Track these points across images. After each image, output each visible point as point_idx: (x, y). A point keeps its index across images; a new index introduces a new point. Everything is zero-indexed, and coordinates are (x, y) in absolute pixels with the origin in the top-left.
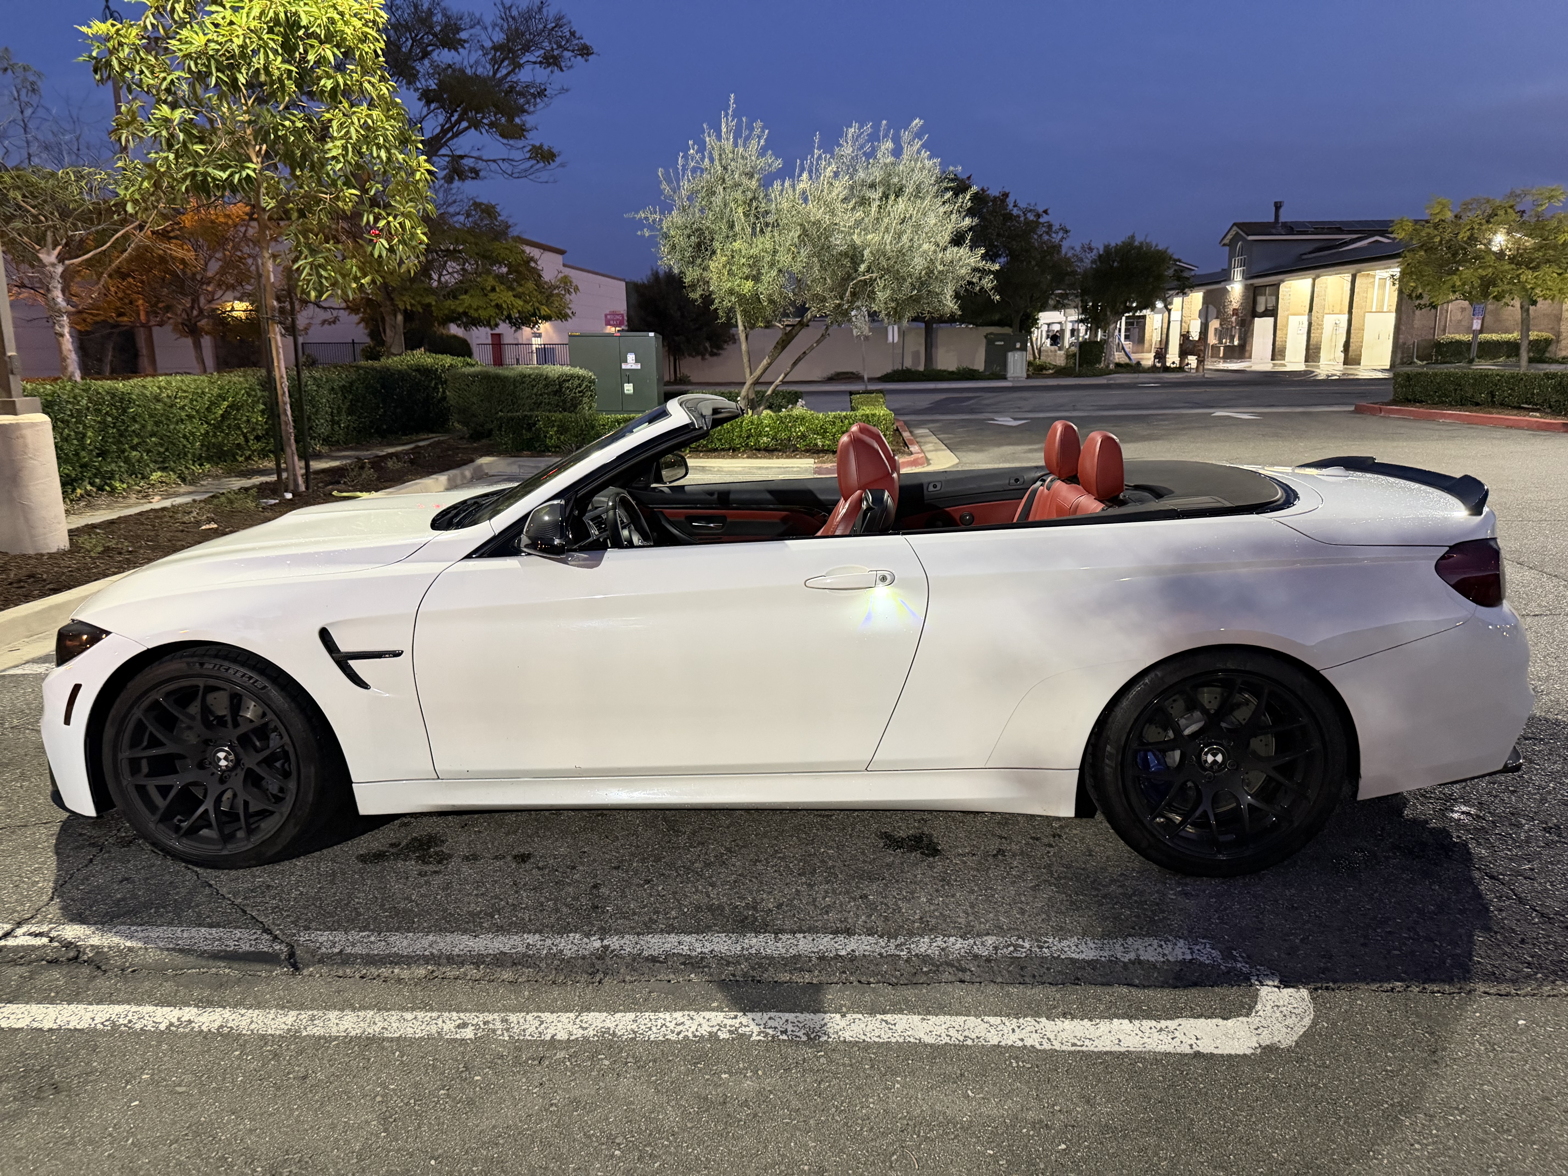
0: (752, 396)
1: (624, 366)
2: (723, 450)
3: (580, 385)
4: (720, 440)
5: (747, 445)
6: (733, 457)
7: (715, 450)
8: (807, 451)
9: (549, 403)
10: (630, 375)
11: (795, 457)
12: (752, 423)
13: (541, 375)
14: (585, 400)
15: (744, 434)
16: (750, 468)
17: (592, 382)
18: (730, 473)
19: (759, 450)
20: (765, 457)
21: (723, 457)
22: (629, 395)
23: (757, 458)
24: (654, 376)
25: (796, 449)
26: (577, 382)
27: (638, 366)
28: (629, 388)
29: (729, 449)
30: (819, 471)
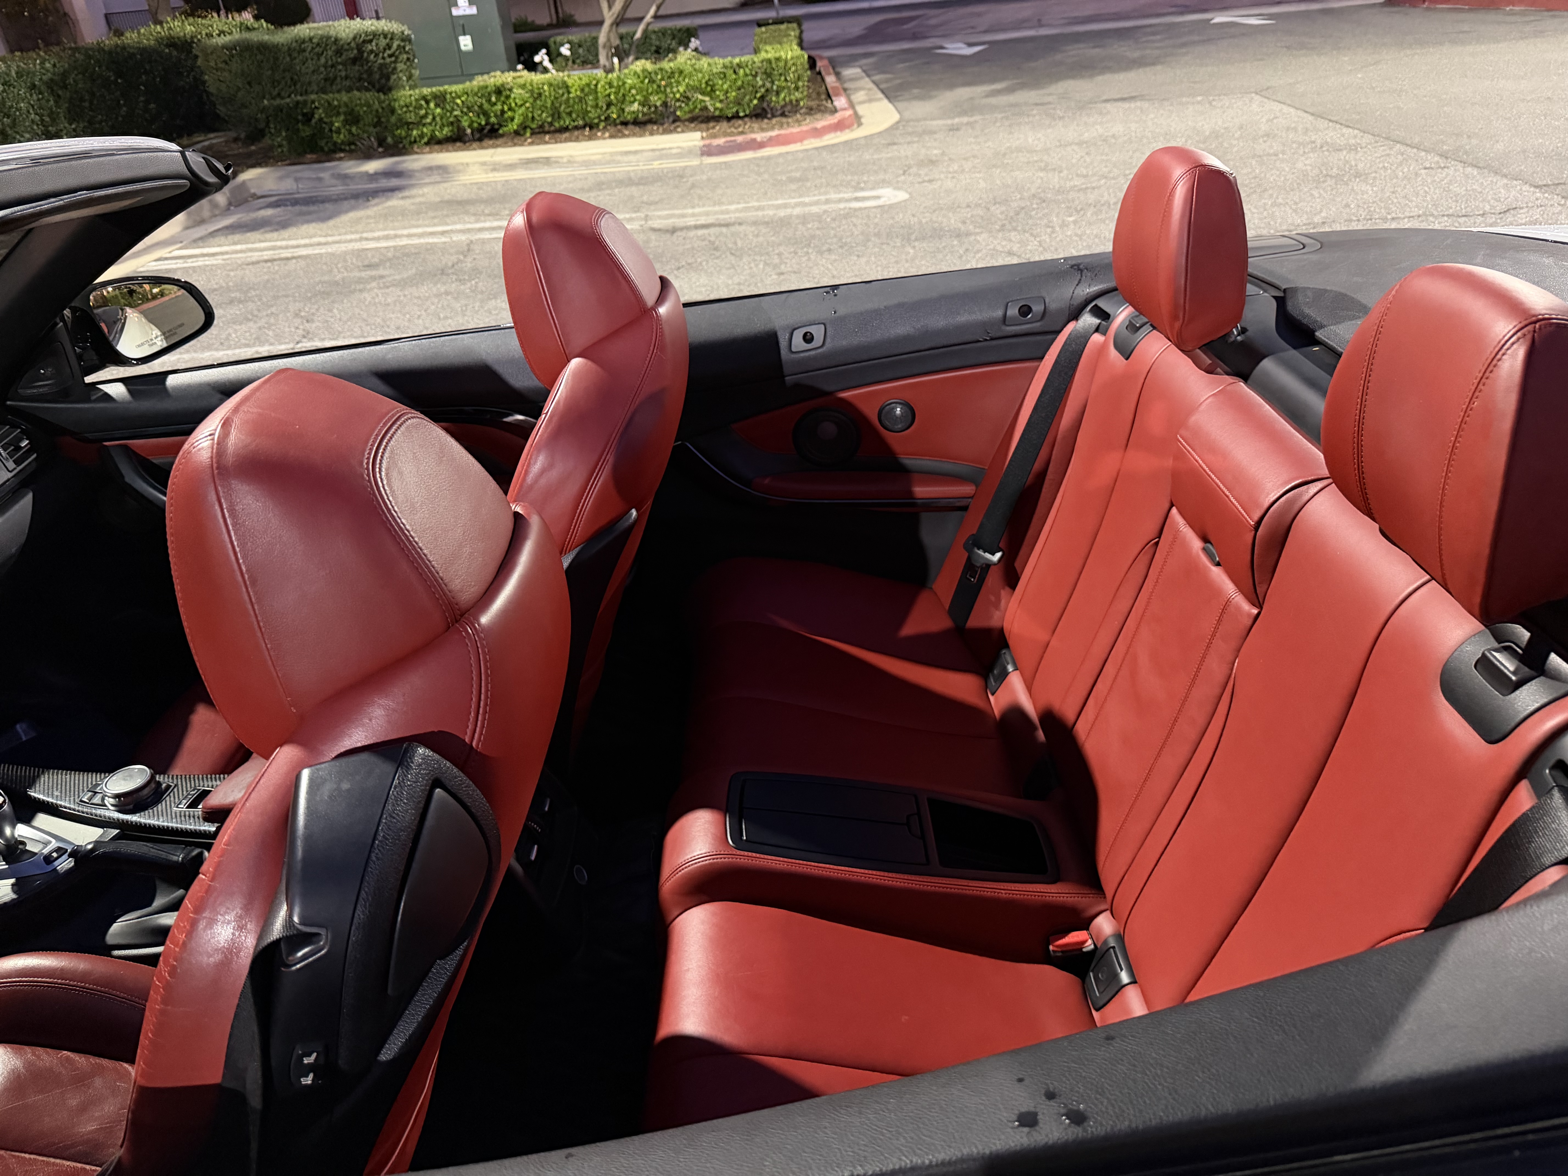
0: (616, 42)
1: (455, 12)
2: (576, 128)
3: (389, 46)
4: (570, 114)
5: (607, 118)
6: (590, 138)
7: (565, 129)
8: (692, 120)
9: (347, 77)
10: (464, 25)
11: (674, 131)
12: (610, 85)
13: (328, 38)
14: (401, 66)
15: (602, 103)
16: (612, 154)
17: (406, 39)
18: (587, 164)
19: (625, 124)
20: (634, 135)
21: (577, 140)
22: (467, 53)
23: (624, 136)
24: (496, 22)
25: (677, 119)
26: (383, 42)
27: (473, 11)
28: (466, 43)
29: (584, 127)
30: (708, 151)
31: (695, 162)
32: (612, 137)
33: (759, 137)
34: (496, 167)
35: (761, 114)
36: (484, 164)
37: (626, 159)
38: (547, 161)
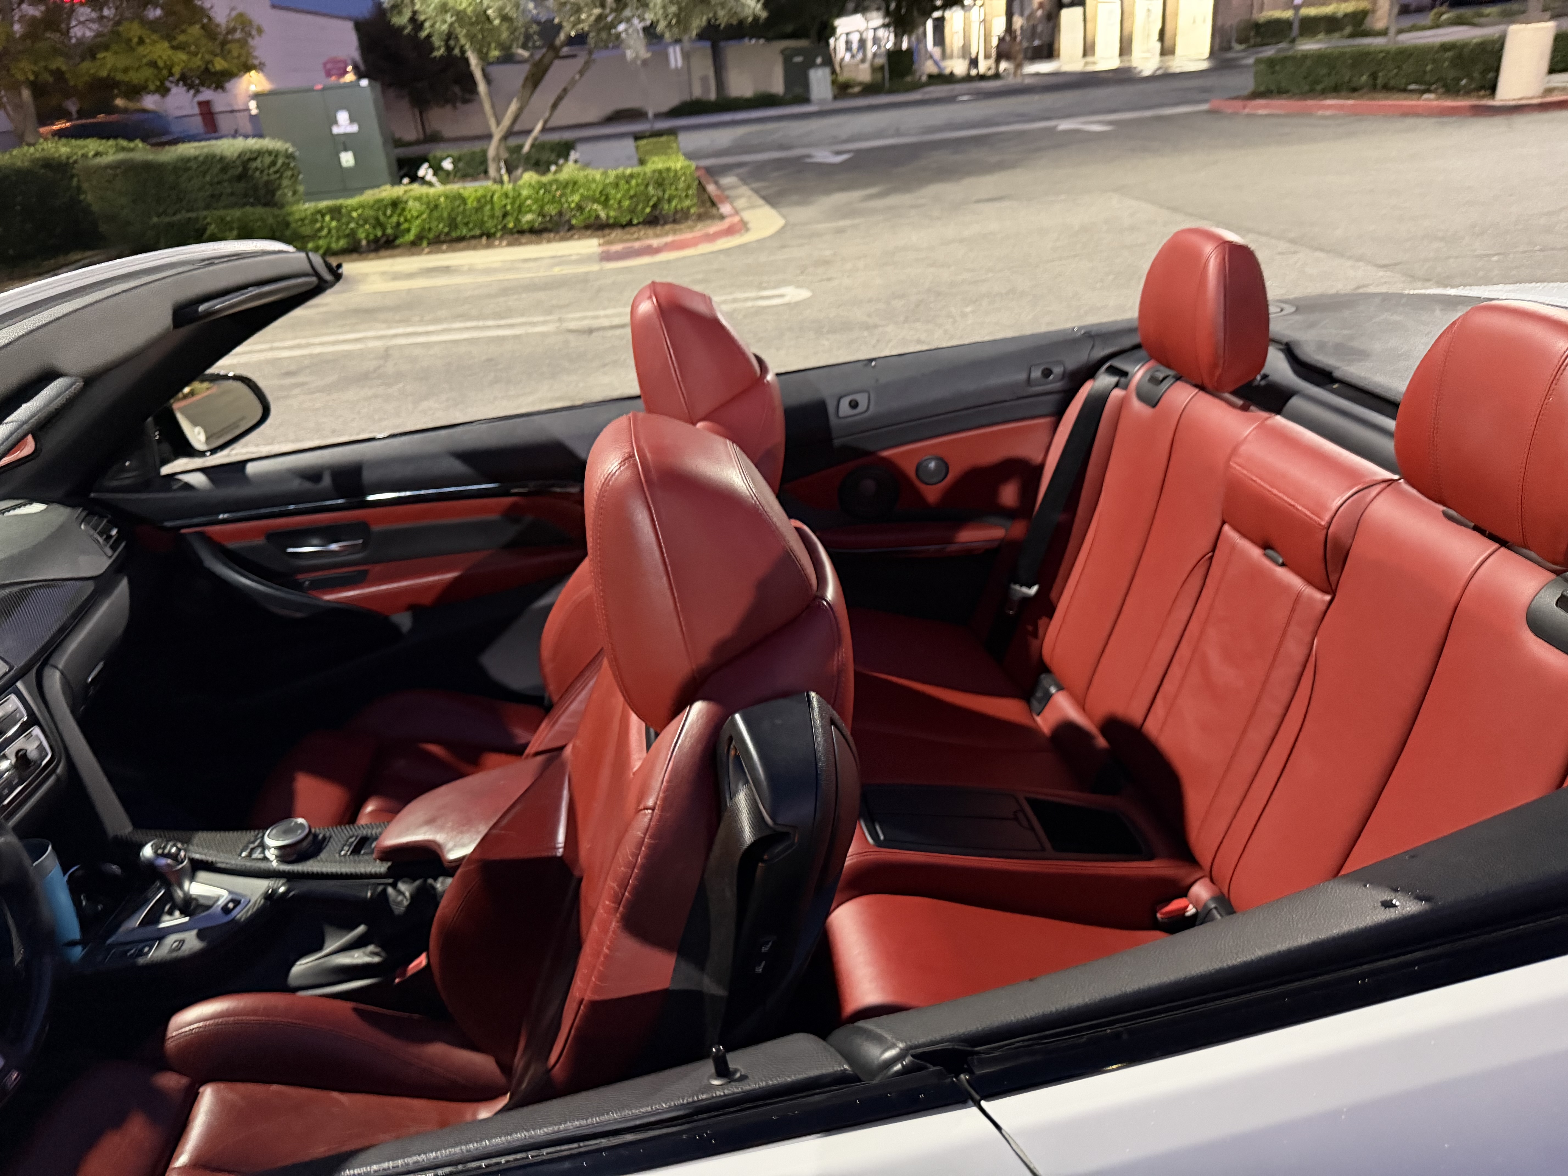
0: (505, 155)
1: (336, 130)
2: (474, 237)
3: (273, 163)
4: (467, 224)
5: (505, 227)
6: (488, 246)
7: (461, 239)
8: (587, 227)
9: (232, 194)
10: (346, 142)
11: (571, 238)
12: (506, 195)
13: (214, 156)
14: (285, 182)
15: (498, 213)
16: (513, 261)
17: (290, 156)
18: (488, 271)
19: (521, 232)
20: (530, 243)
21: (475, 248)
22: (349, 169)
23: (520, 244)
24: (377, 139)
25: (571, 228)
26: (268, 160)
27: (354, 128)
28: (347, 159)
29: (481, 236)
30: (606, 257)
31: (595, 267)
32: (510, 244)
33: (655, 242)
34: (396, 276)
35: (654, 220)
36: (384, 273)
37: (527, 265)
38: (446, 270)
